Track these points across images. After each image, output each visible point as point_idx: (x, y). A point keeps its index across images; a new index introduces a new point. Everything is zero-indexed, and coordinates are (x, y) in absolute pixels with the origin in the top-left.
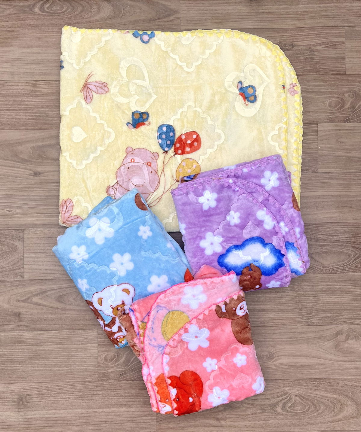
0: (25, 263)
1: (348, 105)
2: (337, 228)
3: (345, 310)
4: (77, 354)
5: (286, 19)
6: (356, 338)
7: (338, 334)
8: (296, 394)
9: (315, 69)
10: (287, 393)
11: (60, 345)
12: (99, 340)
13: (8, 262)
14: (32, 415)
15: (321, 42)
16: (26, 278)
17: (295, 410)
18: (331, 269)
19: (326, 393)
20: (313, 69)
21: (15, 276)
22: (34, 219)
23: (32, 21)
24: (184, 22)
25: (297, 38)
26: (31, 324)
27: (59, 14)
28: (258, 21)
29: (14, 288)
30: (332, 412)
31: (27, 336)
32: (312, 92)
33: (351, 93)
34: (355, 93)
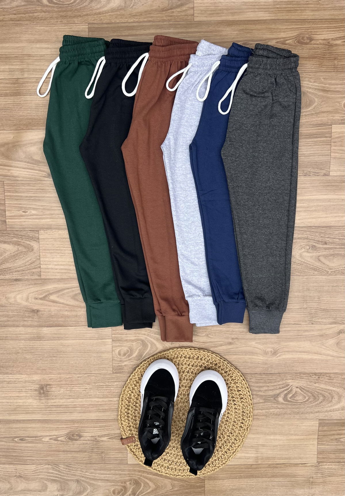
0: (41, 263)
4: (93, 348)
5: (305, 9)
7: (340, 332)
8: (297, 386)
9: (333, 65)
10: (289, 385)
11: (77, 340)
12: (113, 336)
13: (25, 262)
14: (52, 403)
15: (340, 36)
16: (43, 277)
17: (295, 400)
18: (336, 271)
19: (325, 385)
20: (331, 65)
21: (32, 275)
22: (48, 220)
23: (40, 13)
24: (198, 12)
25: (316, 30)
26: (49, 320)
27: (68, 6)
28: (275, 12)
29: (31, 286)
30: (330, 402)
31: (46, 331)
32: (328, 91)
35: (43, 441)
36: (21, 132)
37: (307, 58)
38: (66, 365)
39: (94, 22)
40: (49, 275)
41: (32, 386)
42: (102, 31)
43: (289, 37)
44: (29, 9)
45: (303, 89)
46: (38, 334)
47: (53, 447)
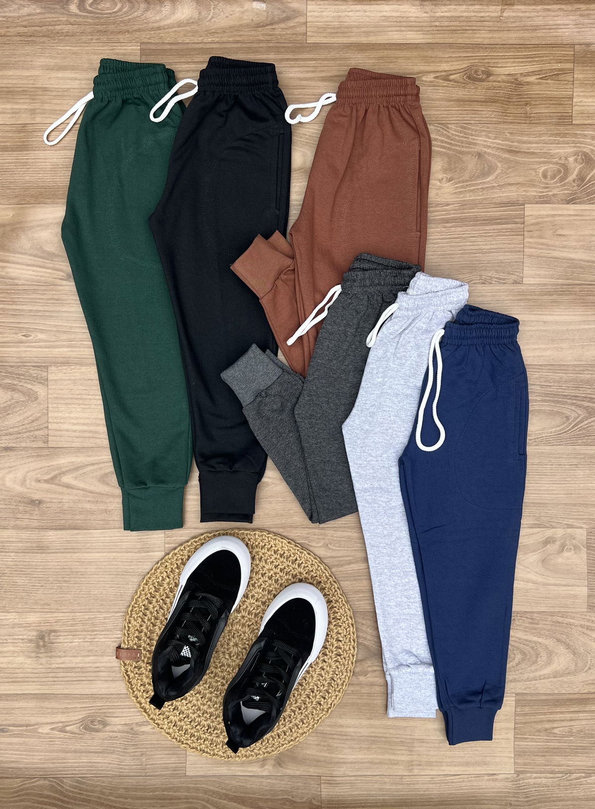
0: (50, 420)
1: (573, 176)
2: (548, 374)
3: (559, 504)
4: (131, 567)
5: (479, 28)
6: (576, 548)
7: (548, 541)
9: (524, 114)
11: (104, 552)
12: (167, 546)
13: (22, 418)
14: (58, 664)
15: (534, 70)
16: (51, 444)
19: (525, 633)
20: (521, 113)
21: (34, 441)
22: (66, 350)
23: (65, 26)
24: (313, 30)
25: (496, 61)
26: (58, 518)
27: (109, 15)
28: (433, 32)
29: (31, 459)
30: (533, 663)
31: (52, 536)
32: (517, 152)
33: (578, 156)
34: (585, 156)
35: (39, 733)
36: (26, 207)
37: (482, 102)
38: (85, 596)
39: (149, 41)
40: (62, 442)
41: (24, 632)
42: (162, 55)
43: (454, 70)
44: (48, 20)
45: (478, 149)
46: (38, 542)
47: (57, 744)
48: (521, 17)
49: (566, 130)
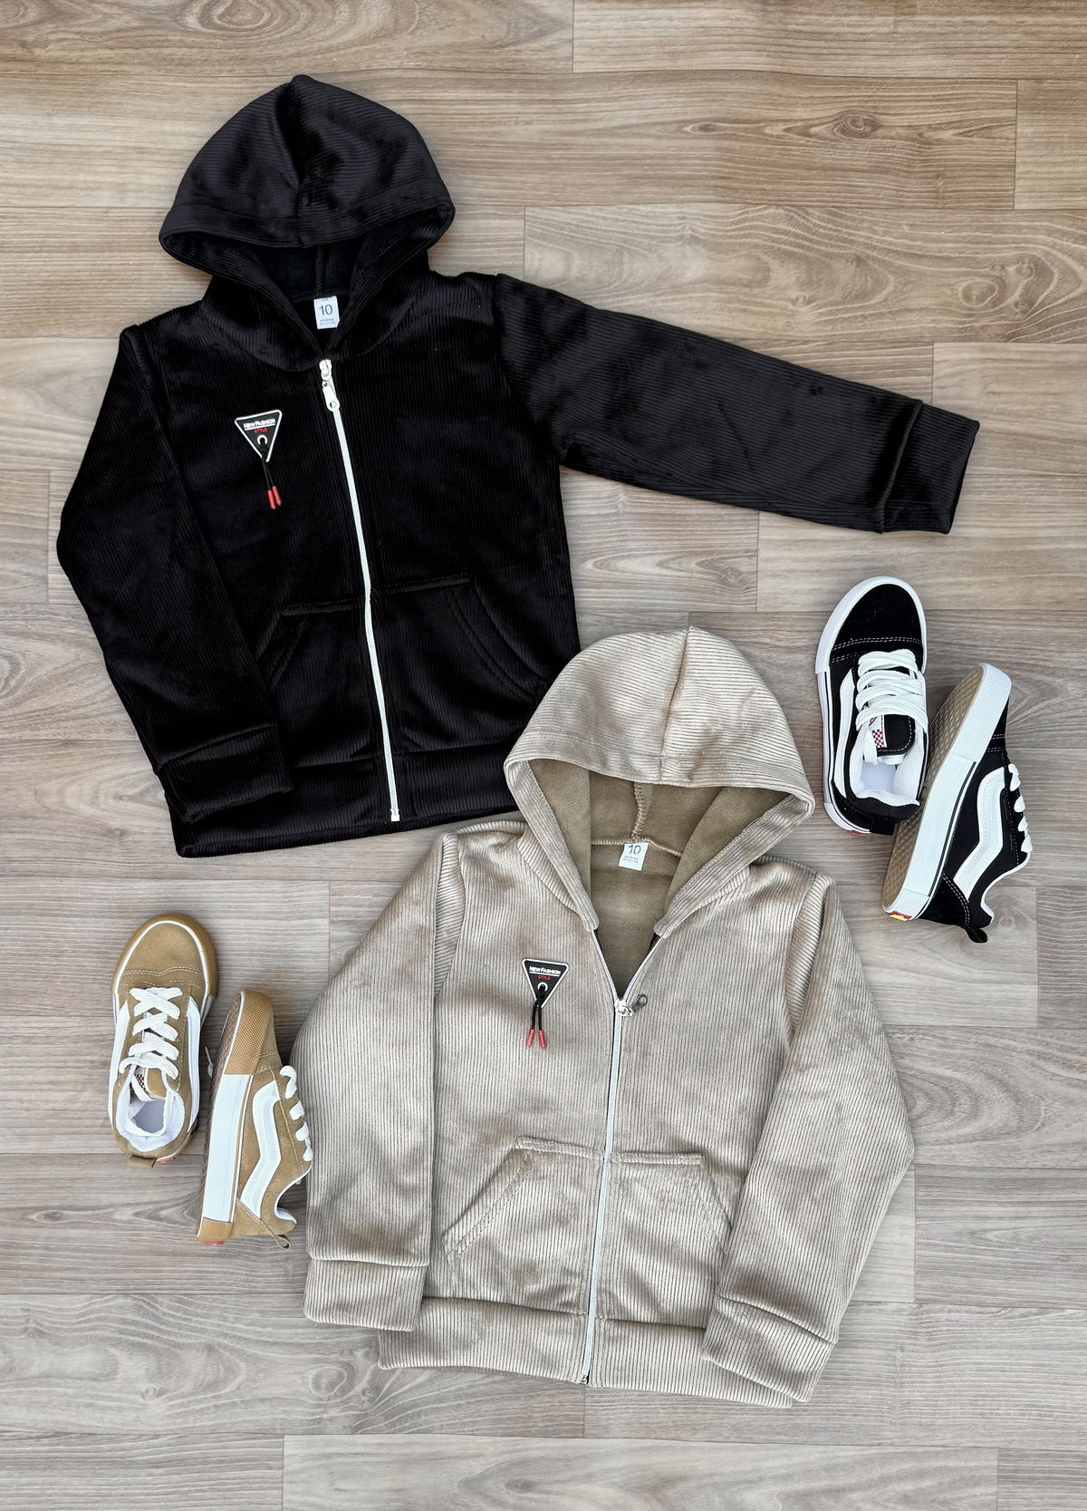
1: (1015, 296)
2: (974, 626)
5: (858, 51)
6: (1020, 920)
9: (932, 192)
13: (93, 692)
15: (949, 119)
19: (930, 1063)
20: (928, 192)
21: (111, 730)
24: (584, 52)
25: (886, 104)
26: (151, 860)
29: (108, 761)
30: (947, 1116)
31: (143, 890)
32: (921, 257)
33: (1023, 263)
34: (1036, 265)
35: (114, 1220)
37: (864, 171)
43: (817, 119)
44: (149, 38)
45: (854, 250)
46: (120, 899)
47: (144, 1241)
48: (928, 34)
49: (1004, 220)
